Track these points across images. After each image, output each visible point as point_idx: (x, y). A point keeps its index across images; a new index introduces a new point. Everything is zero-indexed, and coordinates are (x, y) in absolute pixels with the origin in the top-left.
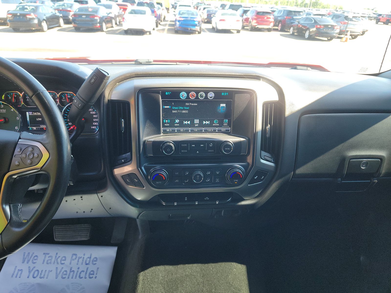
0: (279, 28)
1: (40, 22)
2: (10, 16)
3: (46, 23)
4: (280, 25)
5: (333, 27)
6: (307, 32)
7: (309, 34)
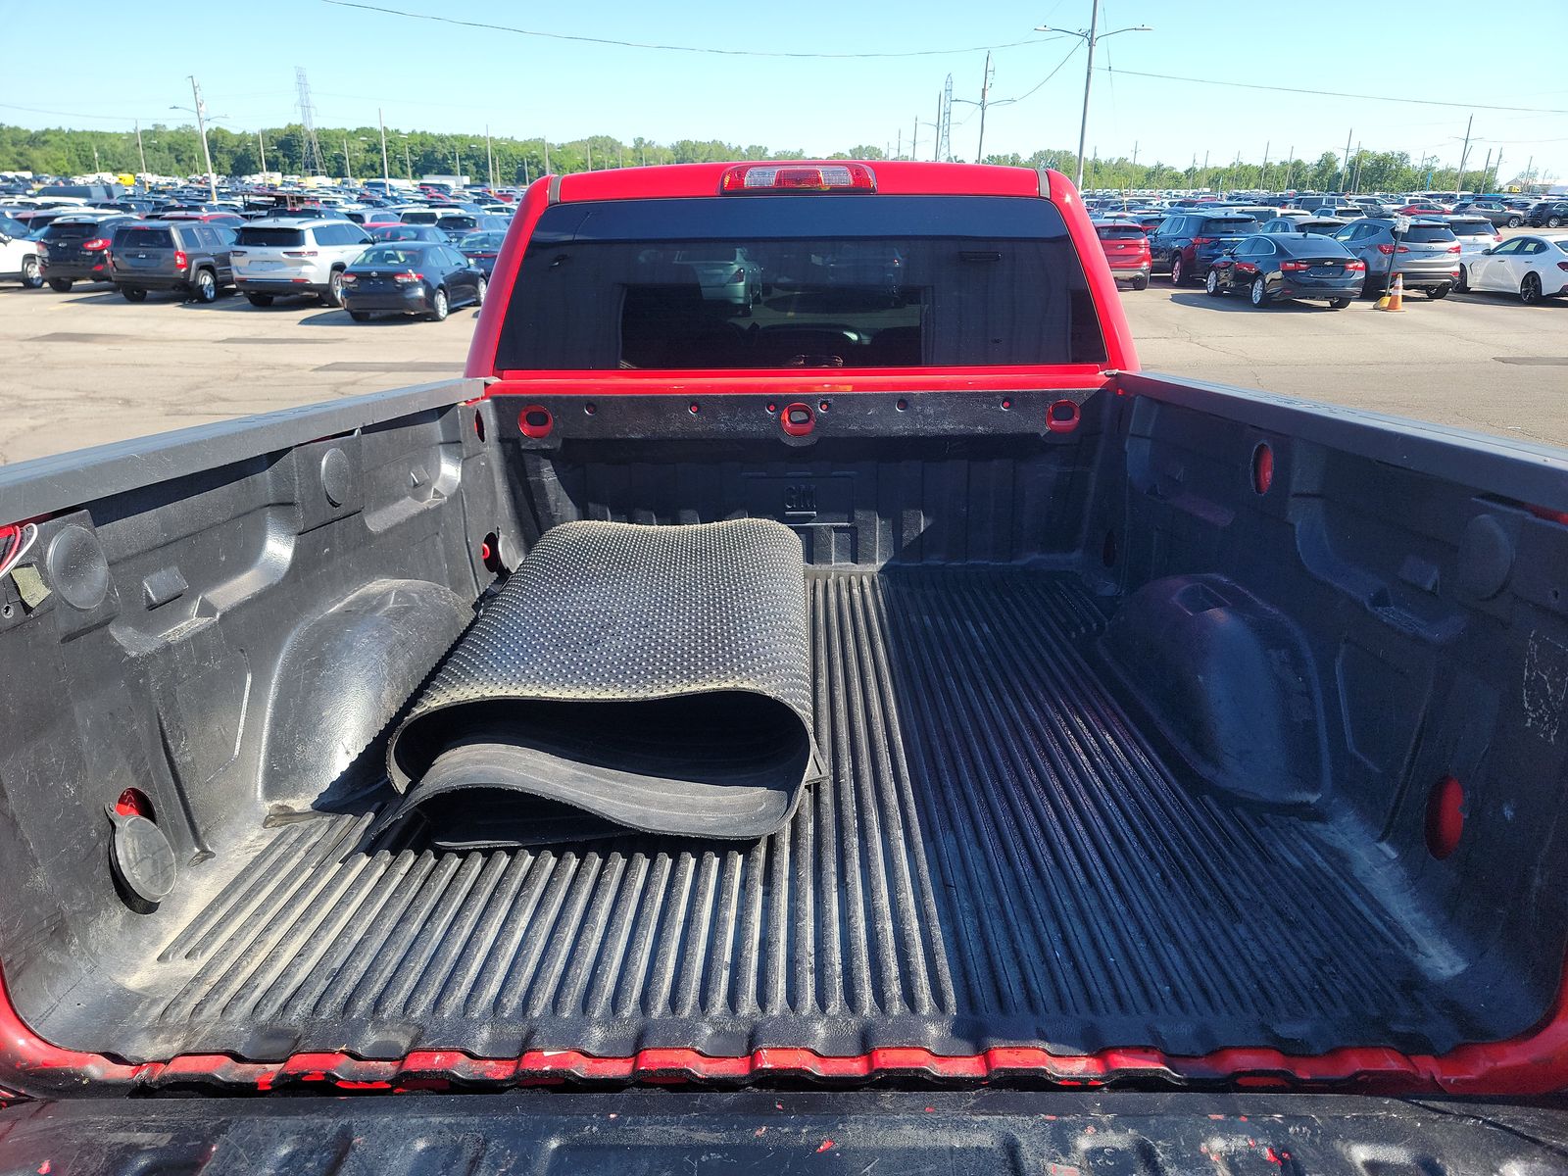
0: (1176, 275)
1: (431, 293)
2: (350, 279)
3: (446, 296)
4: (1177, 264)
5: (1340, 265)
6: (1259, 284)
7: (1264, 291)
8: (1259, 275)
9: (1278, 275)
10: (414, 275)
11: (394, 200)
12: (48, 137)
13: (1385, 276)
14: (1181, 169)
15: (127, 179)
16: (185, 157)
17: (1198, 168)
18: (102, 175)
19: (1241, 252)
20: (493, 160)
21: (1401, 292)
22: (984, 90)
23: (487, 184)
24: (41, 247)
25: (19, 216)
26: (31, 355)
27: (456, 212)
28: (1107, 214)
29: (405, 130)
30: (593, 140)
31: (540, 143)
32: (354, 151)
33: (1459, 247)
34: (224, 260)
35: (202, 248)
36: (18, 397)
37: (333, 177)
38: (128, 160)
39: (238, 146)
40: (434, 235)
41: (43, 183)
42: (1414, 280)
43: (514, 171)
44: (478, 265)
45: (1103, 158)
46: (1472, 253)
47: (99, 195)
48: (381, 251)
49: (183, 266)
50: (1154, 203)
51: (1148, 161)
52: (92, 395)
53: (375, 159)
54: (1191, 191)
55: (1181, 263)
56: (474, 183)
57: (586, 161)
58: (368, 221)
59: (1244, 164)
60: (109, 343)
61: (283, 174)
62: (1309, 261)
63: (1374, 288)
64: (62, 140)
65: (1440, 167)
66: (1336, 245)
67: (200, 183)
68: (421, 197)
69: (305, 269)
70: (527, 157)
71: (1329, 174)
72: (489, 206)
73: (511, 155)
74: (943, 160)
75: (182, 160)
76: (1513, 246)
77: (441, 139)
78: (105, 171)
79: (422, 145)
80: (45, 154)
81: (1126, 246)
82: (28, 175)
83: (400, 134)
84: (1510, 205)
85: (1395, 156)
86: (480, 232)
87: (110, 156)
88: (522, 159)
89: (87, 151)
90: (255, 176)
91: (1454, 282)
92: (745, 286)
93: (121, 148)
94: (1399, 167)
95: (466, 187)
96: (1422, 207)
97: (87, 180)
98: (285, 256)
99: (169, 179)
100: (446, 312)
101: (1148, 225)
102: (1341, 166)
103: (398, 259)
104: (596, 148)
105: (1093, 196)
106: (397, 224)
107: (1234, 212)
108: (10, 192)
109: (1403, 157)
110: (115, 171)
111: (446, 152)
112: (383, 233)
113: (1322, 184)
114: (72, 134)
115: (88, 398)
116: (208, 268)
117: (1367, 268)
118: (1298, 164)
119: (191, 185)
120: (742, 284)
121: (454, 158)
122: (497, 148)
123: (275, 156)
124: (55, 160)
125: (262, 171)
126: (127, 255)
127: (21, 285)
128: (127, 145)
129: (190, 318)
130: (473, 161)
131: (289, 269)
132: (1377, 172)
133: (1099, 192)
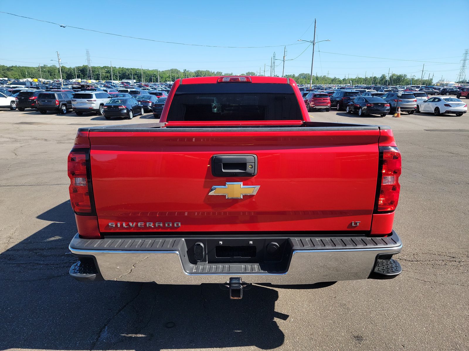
0: (338, 108)
1: (128, 111)
2: (106, 108)
3: (132, 112)
4: (338, 105)
5: (383, 105)
6: (360, 110)
7: (362, 112)
8: (360, 107)
9: (366, 107)
10: (124, 107)
11: (114, 86)
12: (13, 68)
13: (396, 108)
14: (341, 79)
15: (36, 80)
16: (53, 74)
17: (346, 78)
18: (28, 79)
19: (355, 101)
20: (143, 75)
21: (400, 112)
22: (284, 57)
23: (141, 82)
24: (16, 98)
25: (8, 90)
26: (16, 128)
27: (134, 90)
28: (319, 91)
29: (117, 67)
30: (172, 70)
31: (157, 71)
32: (103, 73)
33: (416, 100)
34: (70, 102)
35: (63, 99)
36: (15, 139)
37: (96, 80)
38: (36, 75)
39: (68, 71)
40: (128, 96)
41: (11, 81)
42: (403, 109)
43: (149, 79)
44: (141, 104)
45: (319, 76)
46: (420, 102)
47: (28, 84)
48: (114, 100)
49: (58, 104)
50: (333, 88)
51: (332, 77)
52: (35, 138)
53: (108, 75)
54: (344, 85)
55: (339, 104)
56: (137, 82)
57: (170, 76)
58: (108, 92)
59: (360, 77)
60: (37, 125)
61: (81, 79)
62: (374, 104)
63: (393, 111)
64: (17, 69)
65: (416, 78)
66: (382, 100)
67: (57, 81)
68: (122, 86)
69: (93, 105)
70: (153, 75)
71: (384, 80)
72: (142, 88)
73: (148, 74)
74: (273, 76)
75: (52, 75)
76: (432, 100)
77: (128, 69)
78: (29, 78)
79: (122, 71)
80: (12, 73)
81: (324, 99)
82: (6, 79)
83: (116, 68)
84: (435, 89)
85: (403, 75)
86: (141, 95)
87: (31, 74)
88: (151, 75)
89: (24, 72)
90: (73, 80)
91: (415, 109)
92: (217, 110)
93: (34, 71)
94: (404, 78)
95: (135, 83)
96: (410, 90)
97: (23, 80)
98: (87, 101)
99: (48, 80)
100: (132, 117)
101: (330, 94)
102: (388, 78)
103: (119, 102)
104: (172, 72)
105: (316, 86)
106: (117, 93)
107: (354, 91)
108: (2, 84)
109: (405, 76)
110: (32, 78)
111: (129, 73)
112: (114, 95)
113: (382, 83)
114: (19, 67)
115: (35, 139)
116: (64, 105)
117: (390, 106)
118: (375, 77)
119: (55, 82)
120: (216, 109)
121: (131, 75)
122: (144, 72)
123: (79, 74)
124: (14, 75)
125: (76, 78)
126: (42, 101)
127: (10, 109)
128: (36, 70)
129: (60, 118)
130: (137, 76)
131: (88, 105)
132: (398, 80)
133: (318, 85)
